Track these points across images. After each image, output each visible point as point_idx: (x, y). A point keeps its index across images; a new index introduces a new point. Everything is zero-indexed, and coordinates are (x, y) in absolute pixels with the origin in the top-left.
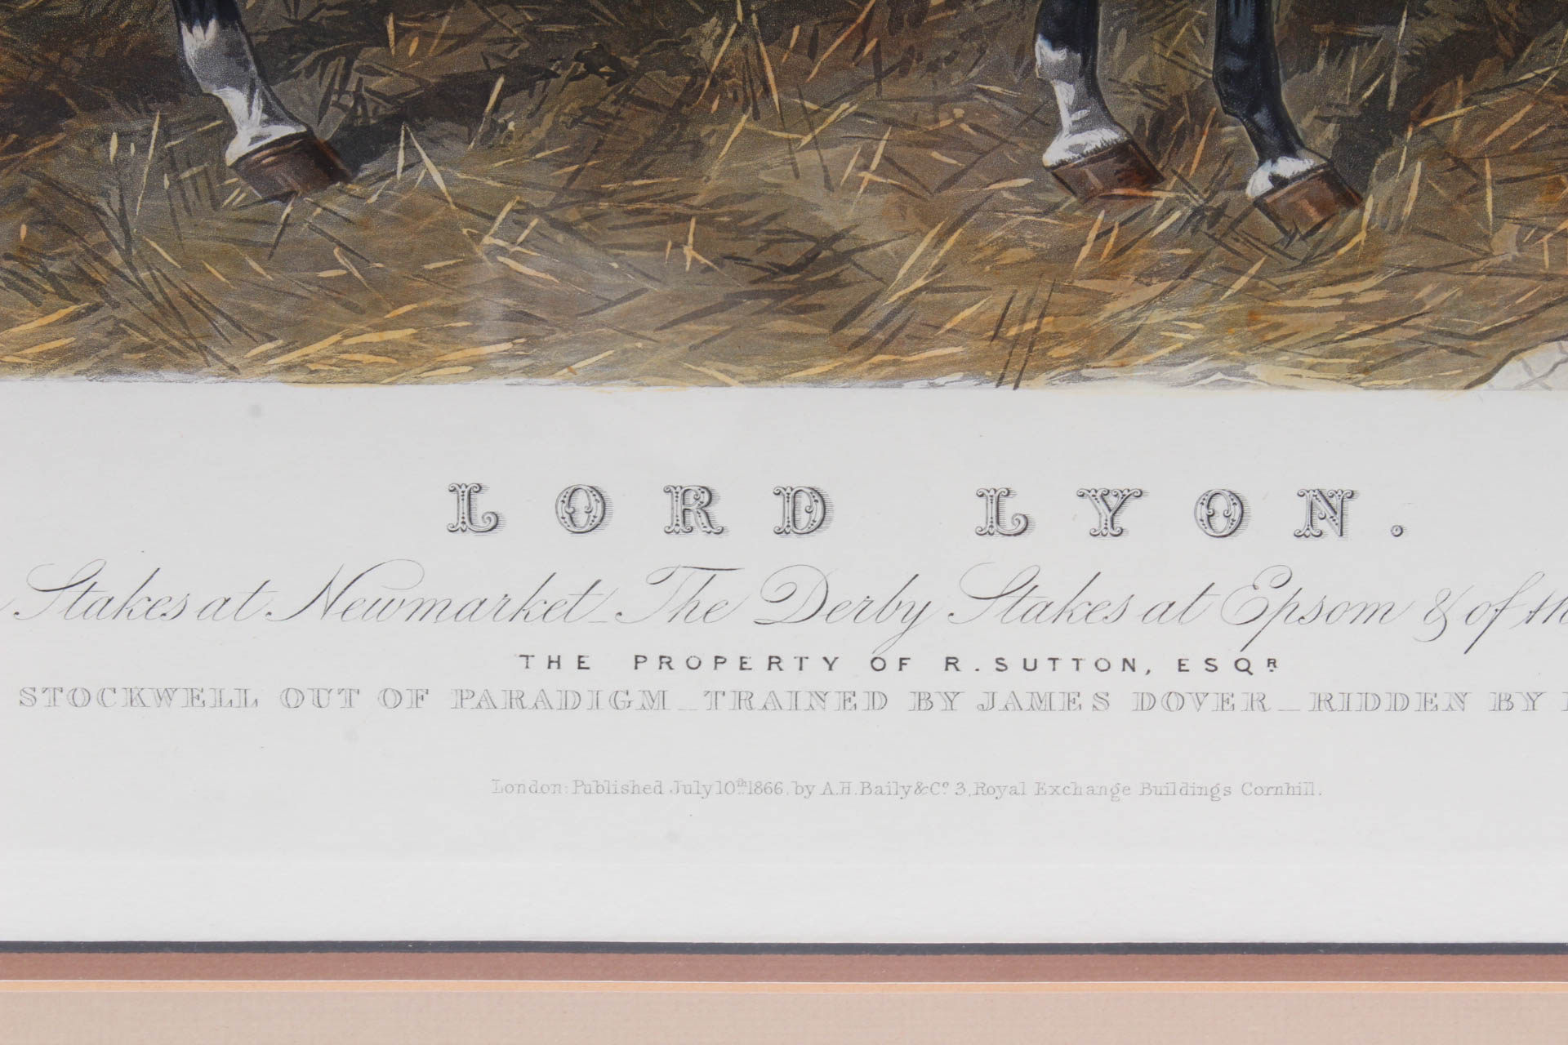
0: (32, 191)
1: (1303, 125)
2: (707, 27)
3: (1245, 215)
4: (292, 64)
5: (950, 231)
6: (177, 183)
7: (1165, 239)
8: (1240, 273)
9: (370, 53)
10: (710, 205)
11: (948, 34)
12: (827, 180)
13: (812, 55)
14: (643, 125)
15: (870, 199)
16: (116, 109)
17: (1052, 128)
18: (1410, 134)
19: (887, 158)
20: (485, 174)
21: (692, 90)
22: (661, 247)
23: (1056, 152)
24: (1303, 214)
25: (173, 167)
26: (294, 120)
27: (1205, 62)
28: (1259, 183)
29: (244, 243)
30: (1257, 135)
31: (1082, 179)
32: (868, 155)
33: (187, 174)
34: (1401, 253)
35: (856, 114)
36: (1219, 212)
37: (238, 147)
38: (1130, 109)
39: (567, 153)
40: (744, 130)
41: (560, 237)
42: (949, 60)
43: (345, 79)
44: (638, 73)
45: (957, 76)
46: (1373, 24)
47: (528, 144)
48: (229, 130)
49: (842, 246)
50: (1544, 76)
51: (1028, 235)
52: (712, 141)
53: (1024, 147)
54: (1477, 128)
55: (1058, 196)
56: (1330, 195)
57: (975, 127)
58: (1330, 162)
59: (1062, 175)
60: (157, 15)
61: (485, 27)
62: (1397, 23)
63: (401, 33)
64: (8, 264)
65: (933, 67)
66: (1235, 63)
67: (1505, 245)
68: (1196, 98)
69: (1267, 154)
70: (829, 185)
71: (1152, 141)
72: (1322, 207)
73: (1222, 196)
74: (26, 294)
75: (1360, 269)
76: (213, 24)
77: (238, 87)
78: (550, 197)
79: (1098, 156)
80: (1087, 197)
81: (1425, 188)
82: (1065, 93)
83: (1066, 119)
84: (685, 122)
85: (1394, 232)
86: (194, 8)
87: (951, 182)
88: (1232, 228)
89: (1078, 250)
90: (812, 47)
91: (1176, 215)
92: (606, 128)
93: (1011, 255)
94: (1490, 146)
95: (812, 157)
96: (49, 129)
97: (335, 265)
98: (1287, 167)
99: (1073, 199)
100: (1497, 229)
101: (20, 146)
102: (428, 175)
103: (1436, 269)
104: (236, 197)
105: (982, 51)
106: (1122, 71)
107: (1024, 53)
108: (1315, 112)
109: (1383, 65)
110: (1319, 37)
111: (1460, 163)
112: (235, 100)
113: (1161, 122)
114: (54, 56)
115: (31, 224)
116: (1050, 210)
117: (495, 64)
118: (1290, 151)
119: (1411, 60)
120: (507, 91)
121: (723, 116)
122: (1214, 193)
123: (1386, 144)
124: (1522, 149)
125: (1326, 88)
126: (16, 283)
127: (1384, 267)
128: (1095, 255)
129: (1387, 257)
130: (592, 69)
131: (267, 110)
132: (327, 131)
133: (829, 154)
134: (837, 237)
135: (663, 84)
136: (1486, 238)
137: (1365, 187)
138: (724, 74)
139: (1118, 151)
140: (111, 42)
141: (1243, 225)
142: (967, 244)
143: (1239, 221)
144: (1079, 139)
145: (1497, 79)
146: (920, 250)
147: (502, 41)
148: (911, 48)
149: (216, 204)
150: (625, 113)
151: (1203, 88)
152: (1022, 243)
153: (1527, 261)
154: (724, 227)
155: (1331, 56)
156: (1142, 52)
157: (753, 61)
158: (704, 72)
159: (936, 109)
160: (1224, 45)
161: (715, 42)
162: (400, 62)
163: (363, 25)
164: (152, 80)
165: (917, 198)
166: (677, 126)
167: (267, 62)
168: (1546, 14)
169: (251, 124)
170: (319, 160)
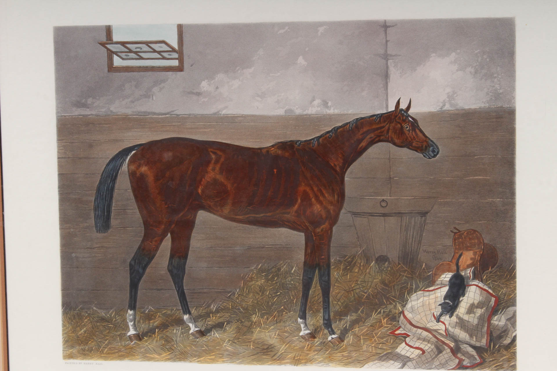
0: (164, 337)
1: (335, 331)
2: (253, 316)
3: (328, 343)
4: (198, 320)
5: (287, 344)
6: (183, 336)
7: (317, 346)
8: (328, 351)
9: (208, 319)
10: (254, 340)
11: (286, 317)
12: (270, 337)
13: (268, 320)
14: (245, 329)
15: (276, 340)
16: (175, 326)
17: (301, 330)
18: (350, 332)
19: (278, 334)
20: (224, 335)
21: (251, 324)
22: (248, 346)
23: (301, 334)
24: (336, 343)
25: (183, 334)
26: (198, 328)
27: (322, 322)
28: (330, 338)
29: (192, 344)
30: (329, 332)
31: (305, 337)
32: (276, 334)
33: (184, 335)
34: (350, 349)
35: (274, 328)
36: (324, 342)
37: (191, 331)
38: (312, 328)
39: (235, 333)
40: (259, 330)
41: (234, 344)
42: (286, 321)
43: (205, 322)
44: (244, 322)
45: (287, 323)
46: (344, 317)
47: (229, 331)
48: (190, 329)
49: (272, 346)
50: (369, 324)
51: (298, 345)
52: (254, 331)
53: (297, 333)
54: (360, 331)
55: (302, 340)
56: (340, 340)
57: (290, 330)
58: (340, 336)
59: (302, 337)
60: (180, 314)
61: (224, 316)
62: (348, 316)
63: (213, 316)
64: (161, 347)
65: (284, 322)
66: (326, 322)
67: (365, 348)
68: (320, 327)
69: (331, 334)
70: (270, 338)
71: (315, 332)
72: (339, 342)
73: (325, 340)
74: (164, 351)
75: (344, 351)
76: (188, 315)
77: (191, 323)
78: (233, 339)
79: (307, 334)
80: (306, 340)
81: (353, 340)
82: (302, 326)
83: (303, 329)
84: (251, 329)
85: (349, 346)
86: (185, 313)
87: (287, 338)
88: (326, 344)
89: (305, 347)
90: (268, 319)
91: (318, 343)
92: (240, 329)
93: (296, 348)
94: (362, 334)
95: (268, 334)
96: (167, 328)
97: (204, 347)
98: (334, 336)
99: (304, 340)
100: (363, 345)
101: (163, 331)
102: (216, 336)
103: (355, 351)
104: (191, 338)
105: (291, 320)
106: (310, 323)
107: (296, 320)
108: (337, 329)
109: (346, 322)
110: (337, 318)
111: (358, 336)
112: (191, 325)
113: (316, 330)
114: (167, 319)
115: (164, 341)
116: (301, 342)
117: (225, 321)
118: (334, 334)
119: (350, 322)
120: (227, 324)
121: (256, 328)
122: (323, 340)
123: (347, 333)
124: (367, 334)
125: (338, 325)
126: (162, 349)
127: (348, 350)
128: (307, 348)
129: (348, 349)
130: (238, 321)
131: (195, 326)
132: (203, 329)
133: (270, 333)
134: (272, 345)
135: (247, 324)
136: (362, 347)
137: (345, 339)
138: (256, 322)
139: (310, 334)
140: (175, 317)
141: (327, 344)
142: (290, 346)
143: (327, 343)
144: (305, 332)
145: (362, 325)
146: (283, 347)
147: (226, 317)
148: (281, 319)
149: (188, 339)
150: (242, 327)
151: (321, 325)
152: (297, 346)
153: (368, 350)
154: (256, 343)
155: (339, 321)
156: (313, 320)
157: (260, 320)
158: (253, 322)
159: (285, 328)
160: (324, 319)
161: (254, 318)
162: (212, 320)
163: (207, 315)
164: (180, 322)
165: (282, 340)
166: (249, 329)
167: (195, 320)
168: (369, 316)
169: (193, 328)
170: (202, 333)
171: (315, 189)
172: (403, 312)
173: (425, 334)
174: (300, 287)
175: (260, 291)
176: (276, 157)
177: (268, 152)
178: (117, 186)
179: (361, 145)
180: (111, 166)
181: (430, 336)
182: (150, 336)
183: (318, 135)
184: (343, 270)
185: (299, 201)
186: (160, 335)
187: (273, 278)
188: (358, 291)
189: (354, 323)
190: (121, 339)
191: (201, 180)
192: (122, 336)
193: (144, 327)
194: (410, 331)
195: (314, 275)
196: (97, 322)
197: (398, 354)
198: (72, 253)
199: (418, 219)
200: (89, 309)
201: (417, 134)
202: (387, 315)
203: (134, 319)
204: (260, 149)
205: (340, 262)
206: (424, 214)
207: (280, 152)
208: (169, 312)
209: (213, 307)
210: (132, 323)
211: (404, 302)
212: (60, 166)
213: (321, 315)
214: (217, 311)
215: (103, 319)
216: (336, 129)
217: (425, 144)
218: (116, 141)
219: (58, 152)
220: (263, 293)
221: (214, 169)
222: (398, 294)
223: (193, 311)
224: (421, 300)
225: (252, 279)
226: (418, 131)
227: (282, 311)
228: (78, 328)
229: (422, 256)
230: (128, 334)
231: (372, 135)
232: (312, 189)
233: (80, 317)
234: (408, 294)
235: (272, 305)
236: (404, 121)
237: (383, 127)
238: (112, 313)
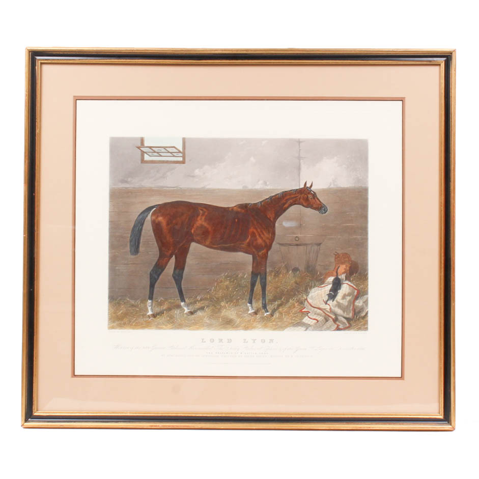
0: (169, 315)
3: (264, 317)
4: (190, 305)
5: (241, 318)
7: (258, 319)
8: (264, 322)
9: (196, 305)
10: (222, 316)
11: (241, 303)
14: (217, 310)
15: (235, 316)
16: (176, 309)
17: (249, 310)
18: (277, 311)
19: (236, 313)
20: (204, 314)
21: (221, 307)
22: (218, 320)
23: (249, 312)
24: (269, 317)
26: (190, 310)
27: (261, 305)
28: (265, 315)
29: (186, 319)
31: (251, 314)
32: (234, 312)
33: (181, 314)
35: (234, 309)
36: (262, 317)
37: (185, 312)
38: (256, 309)
39: (211, 312)
40: (225, 310)
41: (210, 319)
42: (241, 305)
43: (194, 306)
44: (216, 306)
46: (274, 302)
47: (208, 312)
49: (232, 320)
50: (288, 306)
51: (247, 319)
52: (222, 311)
54: (282, 310)
55: (249, 316)
56: (271, 316)
57: (243, 310)
61: (205, 303)
62: (276, 302)
63: (198, 303)
67: (285, 320)
68: (260, 308)
69: (266, 312)
70: (232, 315)
75: (274, 321)
76: (184, 302)
78: (210, 316)
81: (278, 315)
82: (250, 308)
85: (276, 319)
86: (182, 301)
87: (241, 315)
89: (251, 320)
90: (230, 304)
91: (259, 317)
92: (214, 310)
94: (284, 312)
95: (230, 313)
96: (171, 310)
97: (193, 321)
98: (268, 313)
99: (251, 316)
100: (284, 318)
101: (168, 312)
102: (200, 314)
103: (280, 322)
104: (185, 316)
105: (243, 304)
107: (247, 305)
108: (270, 309)
109: (275, 305)
110: (270, 303)
111: (281, 313)
112: (185, 308)
113: (258, 310)
114: (171, 305)
115: (169, 318)
117: (205, 305)
118: (268, 312)
119: (277, 305)
120: (206, 307)
121: (223, 309)
122: (262, 315)
123: (275, 311)
124: (286, 312)
125: (270, 307)
126: (168, 322)
130: (213, 306)
131: (188, 309)
132: (192, 311)
135: (218, 307)
137: (274, 315)
138: (223, 306)
139: (254, 312)
140: (176, 304)
144: (251, 311)
145: (284, 307)
146: (239, 320)
148: (238, 304)
149: (183, 316)
153: (287, 321)
154: (223, 318)
155: (271, 305)
156: (256, 304)
157: (225, 305)
159: (240, 309)
160: (262, 304)
161: (223, 304)
162: (198, 305)
163: (195, 302)
164: (179, 307)
165: (238, 316)
166: (219, 310)
167: (188, 305)
168: (288, 301)
169: (186, 310)
170: (192, 313)
171: (259, 230)
172: (306, 299)
173: (319, 311)
174: (250, 287)
175: (226, 288)
176: (237, 213)
177: (232, 209)
178: (144, 228)
179: (285, 206)
180: (141, 217)
181: (322, 312)
182: (161, 315)
183: (261, 200)
184: (274, 276)
185: (250, 237)
186: (167, 315)
187: (234, 281)
188: (282, 287)
189: (279, 306)
190: (143, 317)
191: (193, 225)
192: (144, 315)
193: (157, 310)
194: (310, 309)
195: (257, 279)
196: (129, 307)
197: (304, 323)
198: (116, 267)
199: (316, 247)
200: (125, 299)
201: (315, 201)
202: (298, 301)
203: (152, 305)
204: (228, 208)
205: (272, 271)
206: (319, 244)
207: (239, 210)
208: (173, 301)
209: (199, 298)
210: (150, 308)
211: (307, 293)
212: (111, 216)
213: (261, 301)
214: (201, 300)
215: (133, 306)
216: (271, 198)
217: (320, 206)
218: (144, 202)
219: (110, 209)
220: (228, 290)
221: (201, 219)
222: (304, 289)
223: (187, 300)
224: (317, 292)
225: (221, 282)
226: (316, 199)
227: (239, 299)
228: (118, 311)
229: (318, 268)
230: (148, 314)
231: (291, 201)
232: (257, 230)
233: (119, 304)
234: (310, 289)
235: (233, 296)
236: (309, 193)
237: (297, 196)
238: (139, 302)
